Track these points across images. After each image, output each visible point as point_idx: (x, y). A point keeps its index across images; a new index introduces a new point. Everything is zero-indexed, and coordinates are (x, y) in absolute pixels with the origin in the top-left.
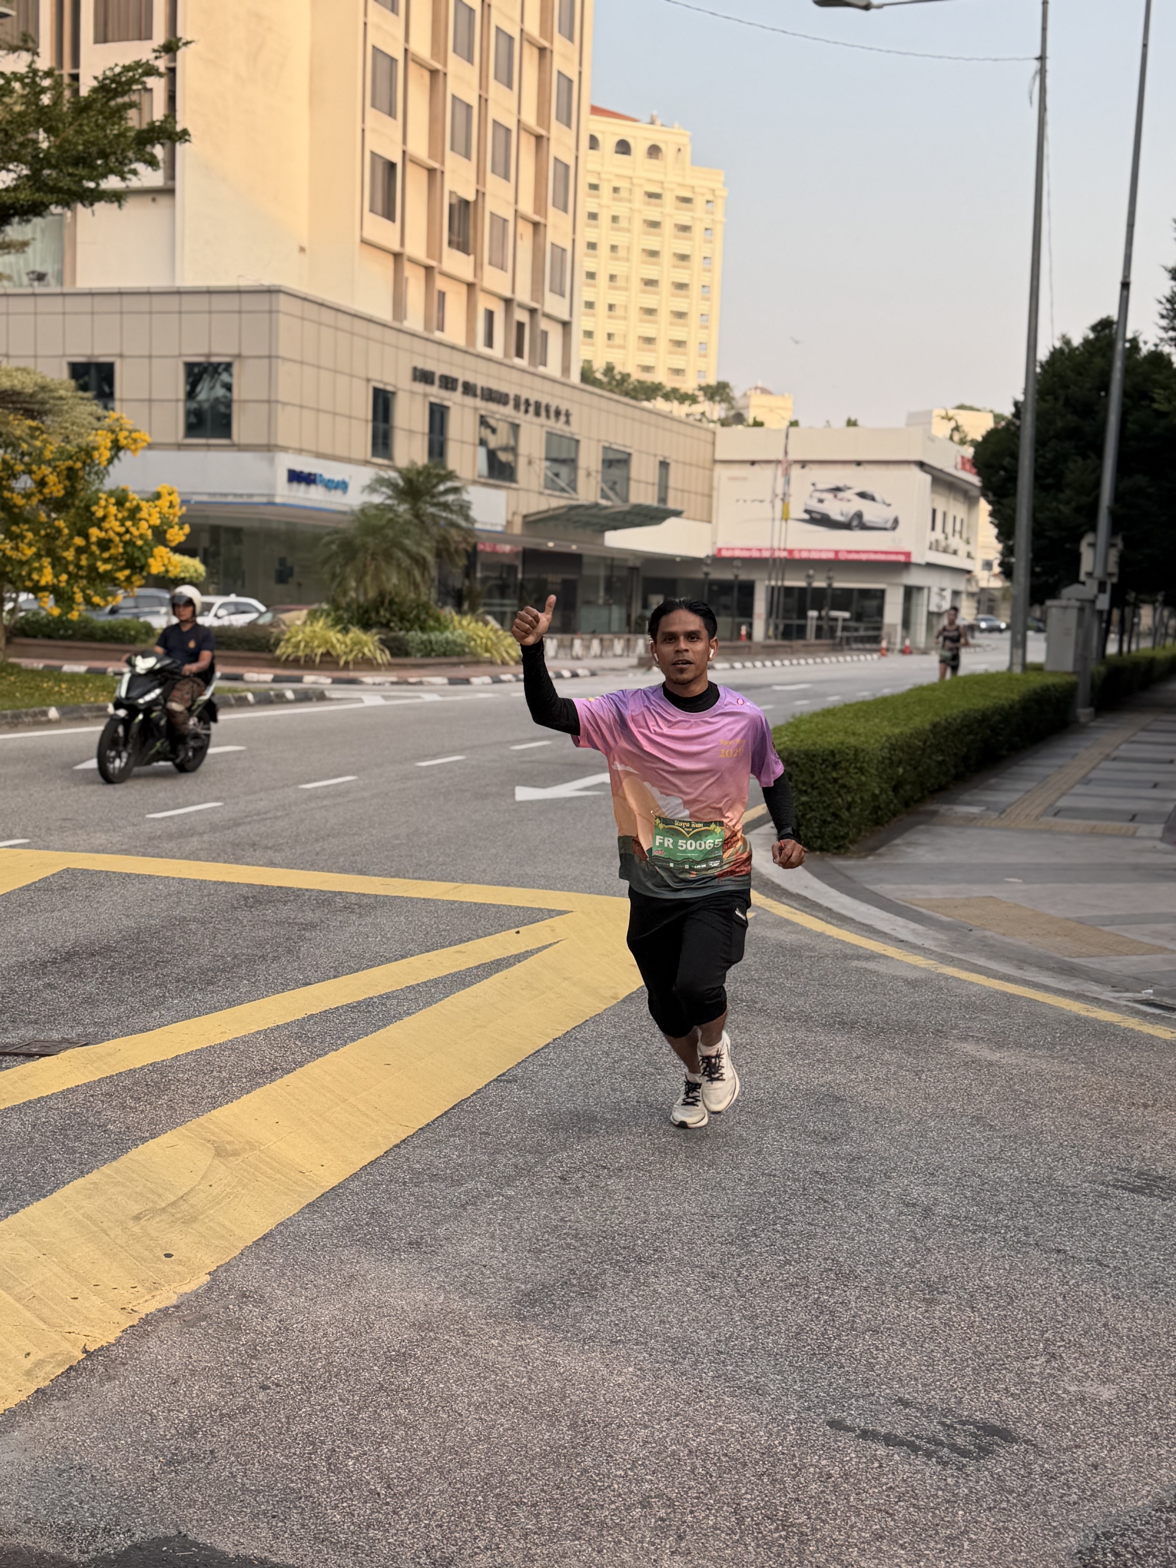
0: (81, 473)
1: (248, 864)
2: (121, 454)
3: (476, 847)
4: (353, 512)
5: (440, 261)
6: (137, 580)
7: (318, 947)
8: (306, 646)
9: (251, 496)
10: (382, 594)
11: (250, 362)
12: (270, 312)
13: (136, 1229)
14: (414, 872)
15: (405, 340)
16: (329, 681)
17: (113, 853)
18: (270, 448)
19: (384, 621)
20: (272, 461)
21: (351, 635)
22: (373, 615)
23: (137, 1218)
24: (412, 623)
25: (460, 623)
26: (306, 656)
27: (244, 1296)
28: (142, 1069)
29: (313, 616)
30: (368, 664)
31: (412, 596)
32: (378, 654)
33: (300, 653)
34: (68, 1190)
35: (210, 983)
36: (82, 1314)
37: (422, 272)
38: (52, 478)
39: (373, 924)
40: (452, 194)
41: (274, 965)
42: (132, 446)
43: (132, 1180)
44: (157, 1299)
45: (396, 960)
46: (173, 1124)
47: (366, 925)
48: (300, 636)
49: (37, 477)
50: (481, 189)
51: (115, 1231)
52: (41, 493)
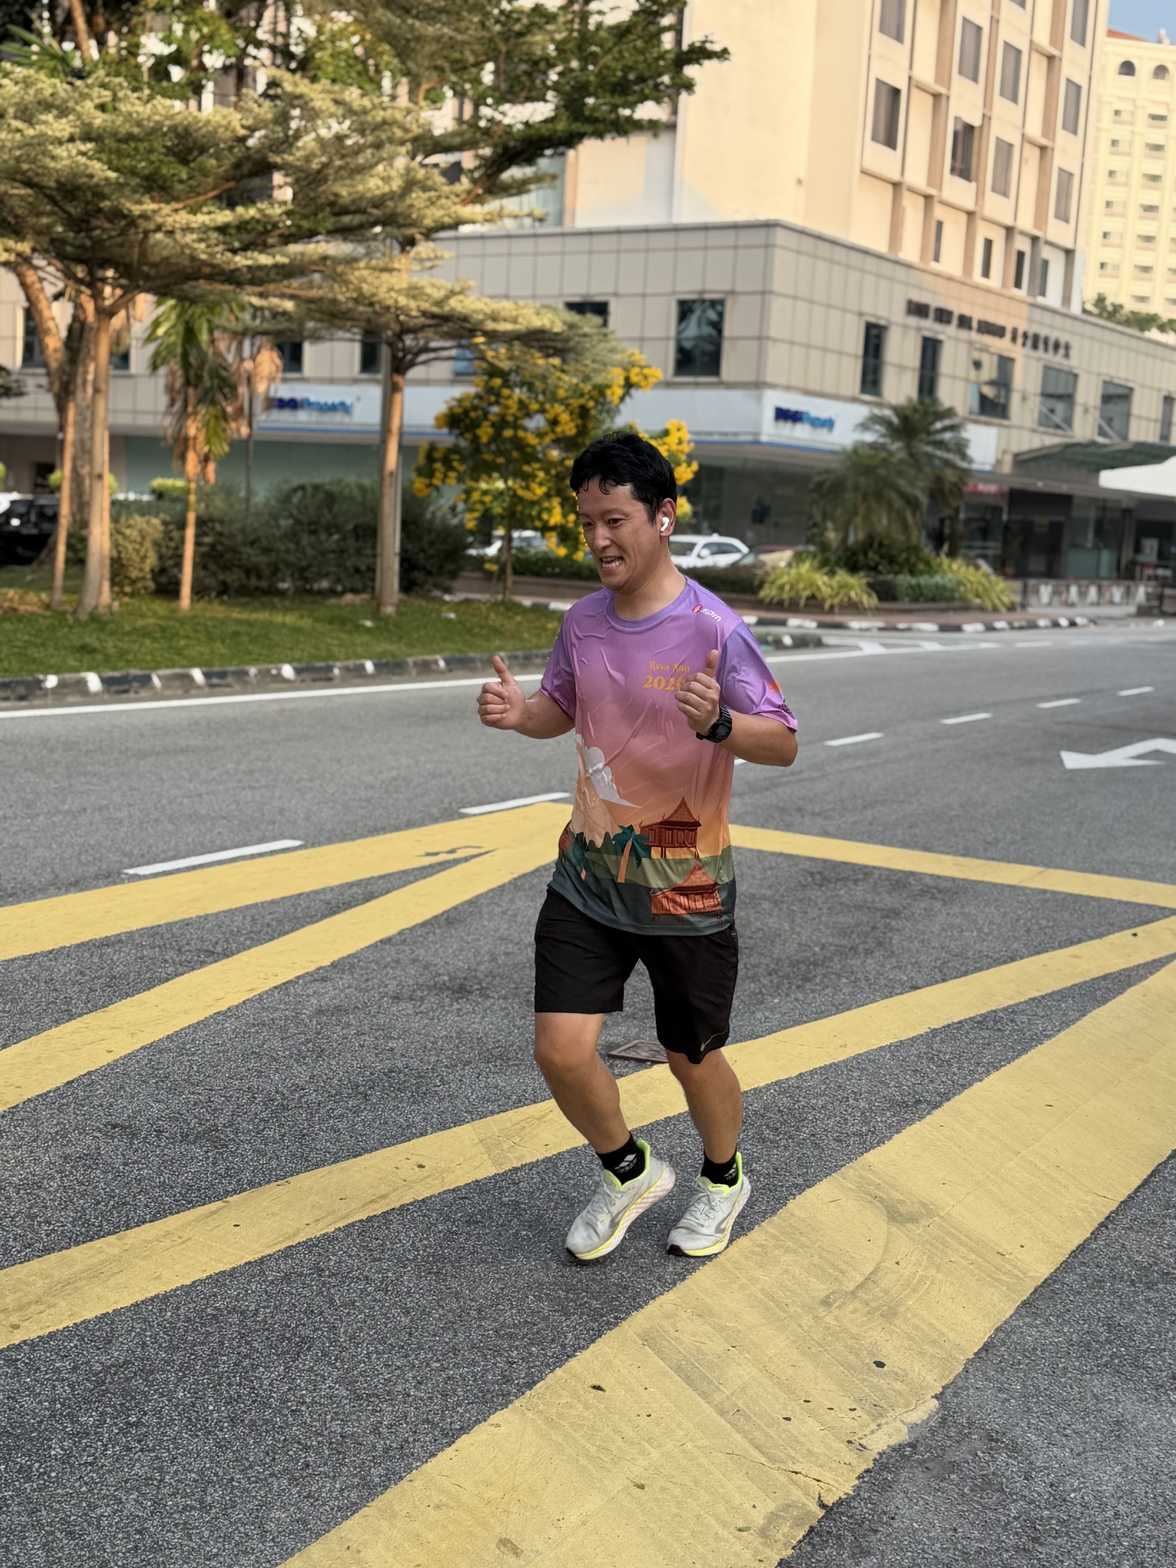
0: (593, 412)
1: (801, 832)
2: (633, 392)
3: (1043, 823)
4: (844, 452)
5: (940, 189)
7: (910, 939)
8: (791, 588)
9: (736, 434)
10: (871, 538)
11: (743, 299)
12: (767, 246)
13: (830, 1320)
14: (985, 850)
15: (900, 273)
16: (813, 625)
18: (758, 385)
19: (872, 564)
20: (759, 399)
21: (838, 578)
22: (861, 558)
23: (826, 1302)
24: (901, 566)
25: (950, 567)
26: (791, 599)
27: (991, 1439)
29: (799, 558)
30: (854, 608)
31: (902, 538)
32: (865, 599)
33: (785, 596)
35: (807, 980)
36: (802, 1444)
37: (921, 201)
38: (565, 417)
39: (962, 914)
40: (957, 119)
41: (869, 961)
42: (643, 383)
43: (803, 1246)
44: (885, 1428)
45: (1005, 962)
46: (829, 1169)
47: (955, 915)
48: (785, 579)
49: (550, 416)
50: (988, 113)
51: (807, 1321)
52: (553, 431)
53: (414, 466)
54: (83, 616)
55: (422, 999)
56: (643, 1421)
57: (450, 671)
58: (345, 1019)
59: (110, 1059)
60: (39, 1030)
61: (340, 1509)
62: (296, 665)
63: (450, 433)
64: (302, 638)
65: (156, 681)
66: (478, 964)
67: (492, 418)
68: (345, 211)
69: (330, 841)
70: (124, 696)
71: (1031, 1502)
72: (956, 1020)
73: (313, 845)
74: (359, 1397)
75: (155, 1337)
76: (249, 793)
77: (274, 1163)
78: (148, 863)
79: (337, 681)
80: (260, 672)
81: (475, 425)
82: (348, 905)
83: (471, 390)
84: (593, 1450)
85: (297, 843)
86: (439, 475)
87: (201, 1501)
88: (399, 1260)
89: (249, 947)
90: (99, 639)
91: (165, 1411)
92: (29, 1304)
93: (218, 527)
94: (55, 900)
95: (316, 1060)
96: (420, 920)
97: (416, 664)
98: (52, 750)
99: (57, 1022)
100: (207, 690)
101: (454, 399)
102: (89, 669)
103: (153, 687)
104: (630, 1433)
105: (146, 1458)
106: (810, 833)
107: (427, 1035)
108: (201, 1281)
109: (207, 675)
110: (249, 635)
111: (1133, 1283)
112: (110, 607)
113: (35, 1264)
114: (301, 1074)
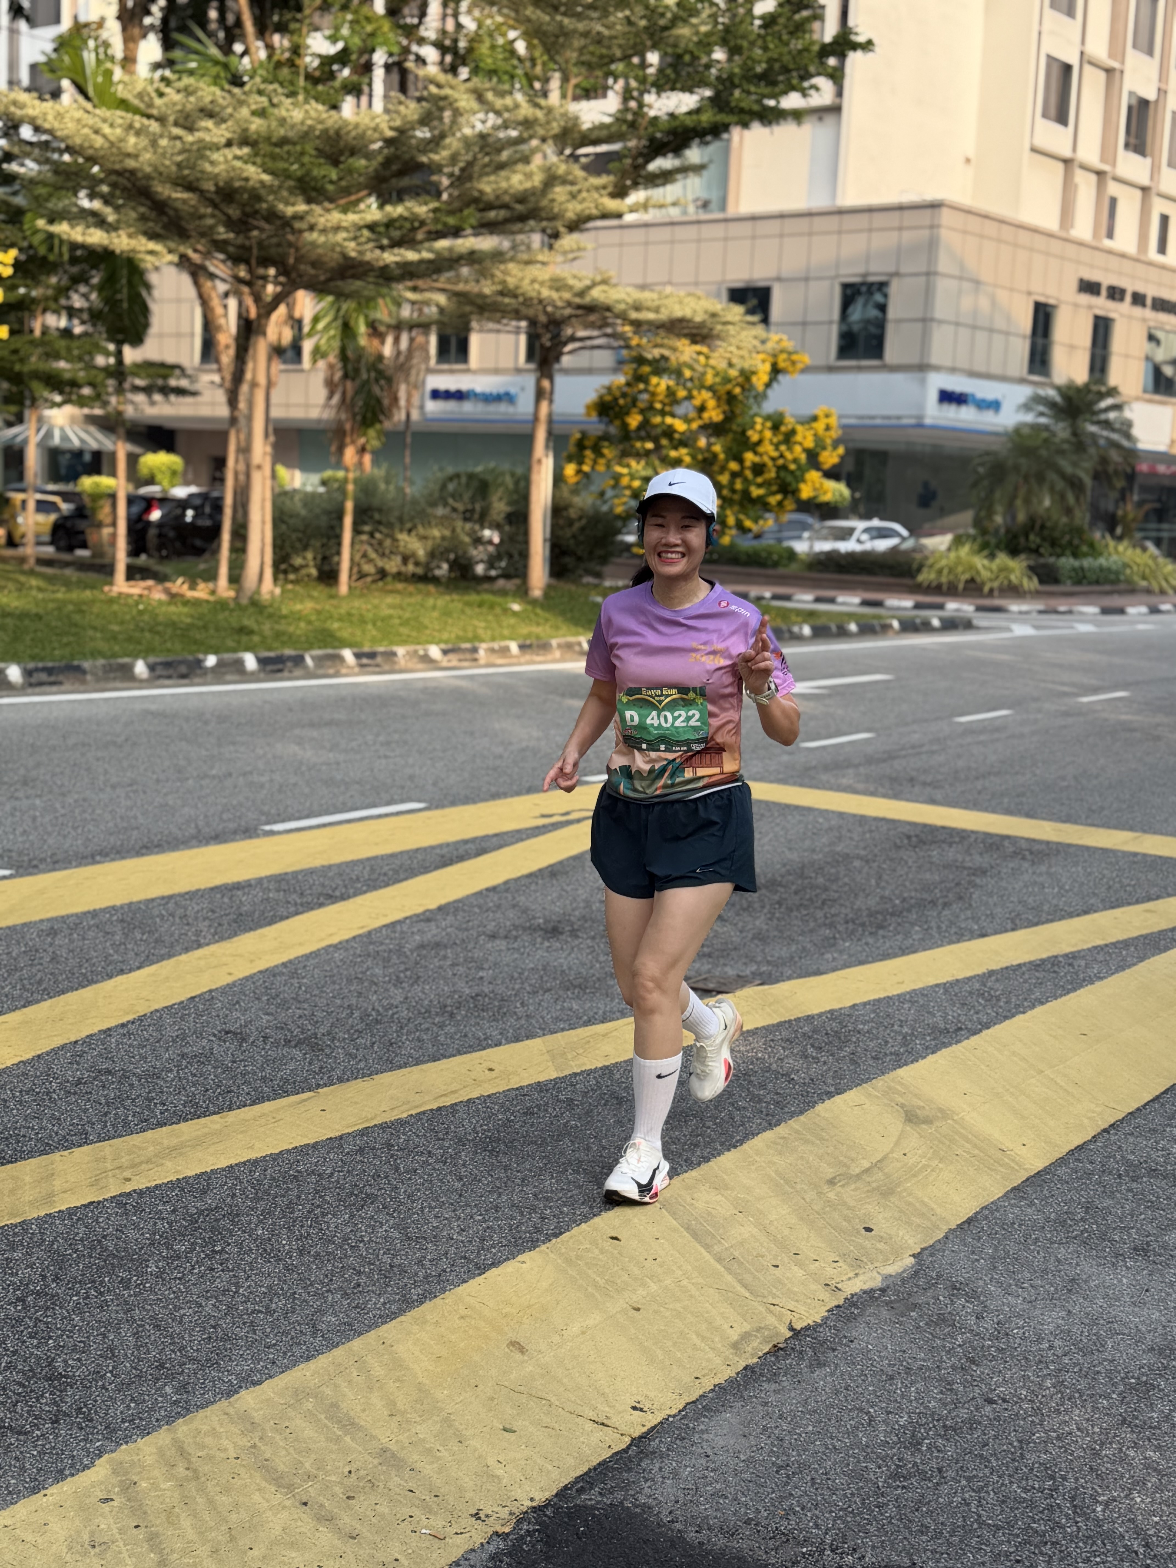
0: (740, 397)
1: (908, 800)
2: (780, 377)
3: (1153, 793)
4: (1006, 434)
5: (1114, 165)
6: (790, 504)
7: (991, 895)
8: (950, 572)
9: (899, 417)
10: (1032, 519)
11: (907, 281)
12: (932, 227)
13: (832, 1195)
15: (1070, 250)
16: (971, 608)
17: (771, 782)
18: (922, 368)
19: (1033, 546)
20: (923, 382)
21: (998, 561)
22: (1022, 540)
23: (831, 1182)
24: (1064, 548)
25: (1115, 549)
26: (949, 583)
27: (954, 1288)
28: (820, 1015)
29: (958, 541)
30: (1014, 591)
31: (1064, 520)
32: (1025, 582)
33: (944, 580)
34: (758, 1142)
35: (881, 927)
36: (784, 1285)
37: (1093, 178)
38: (711, 403)
39: (1048, 873)
40: (1131, 93)
41: (946, 912)
42: (790, 369)
43: (822, 1139)
44: (861, 1277)
45: (1078, 915)
46: (858, 1080)
47: (1041, 874)
48: (944, 562)
49: (697, 402)
50: (1163, 87)
51: (811, 1195)
52: (700, 418)
53: (565, 454)
54: (244, 601)
55: (516, 938)
56: (649, 1263)
58: (442, 953)
59: (229, 980)
60: (170, 956)
61: (381, 1317)
62: (443, 646)
63: (600, 421)
64: (450, 621)
65: (309, 661)
66: (574, 910)
67: (641, 405)
68: (490, 207)
69: (453, 804)
70: (279, 675)
71: (978, 1334)
72: (1015, 963)
73: (437, 807)
74: (410, 1239)
75: (243, 1191)
76: (384, 761)
77: (362, 1065)
78: (283, 821)
79: (481, 662)
80: (408, 653)
81: (624, 412)
82: (461, 859)
83: (621, 380)
84: (601, 1282)
85: (423, 805)
86: (589, 461)
87: (267, 1307)
88: (460, 1140)
89: (365, 892)
90: (257, 621)
91: (245, 1244)
92: (141, 1163)
93: (377, 516)
94: (195, 851)
95: (412, 985)
96: (525, 871)
97: (560, 646)
98: (206, 723)
99: (187, 950)
100: (357, 670)
101: (604, 387)
102: (247, 649)
103: (306, 667)
104: (636, 1271)
105: (225, 1276)
106: (917, 801)
107: (516, 967)
108: (288, 1151)
109: (358, 656)
110: (400, 617)
111: (1120, 1176)
112: (272, 593)
113: (149, 1134)
114: (397, 995)
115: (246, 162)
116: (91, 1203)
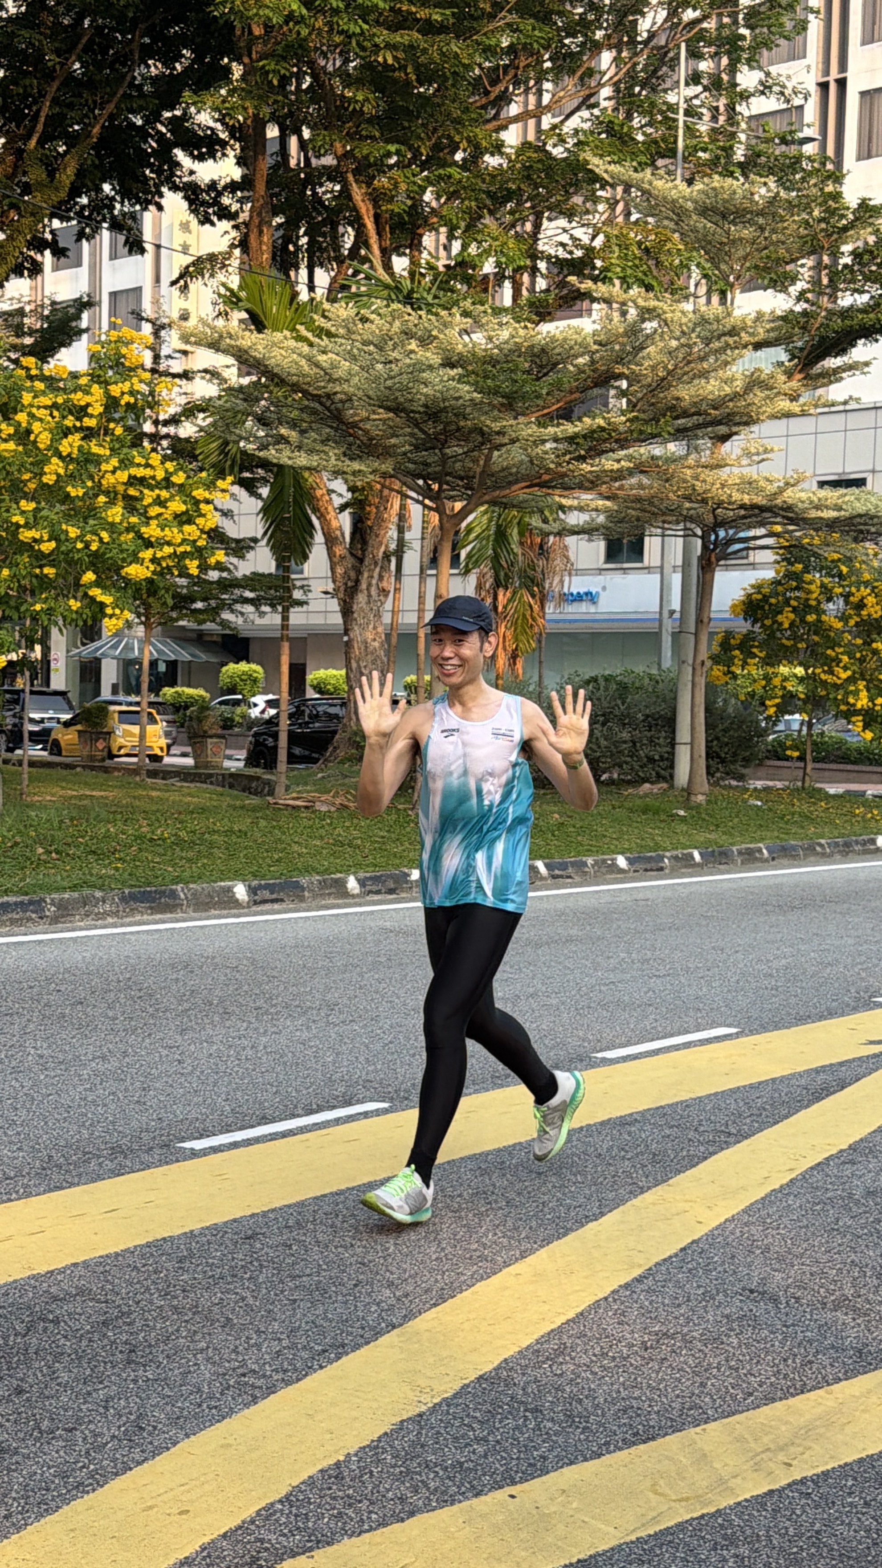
38: (870, 600)
49: (855, 599)
57: (773, 859)
59: (705, 1229)
60: (622, 1200)
62: (628, 855)
63: (746, 620)
64: (623, 829)
67: (794, 603)
68: (685, 414)
69: (765, 1029)
73: (752, 1033)
76: (657, 981)
78: (612, 1048)
79: (667, 871)
80: (596, 862)
81: (775, 611)
82: (827, 1091)
85: (733, 1030)
86: (738, 662)
89: (760, 1130)
97: (740, 853)
99: (633, 1194)
100: (551, 881)
101: (753, 586)
109: (549, 867)
115: (459, 382)
116: (771, 1492)
